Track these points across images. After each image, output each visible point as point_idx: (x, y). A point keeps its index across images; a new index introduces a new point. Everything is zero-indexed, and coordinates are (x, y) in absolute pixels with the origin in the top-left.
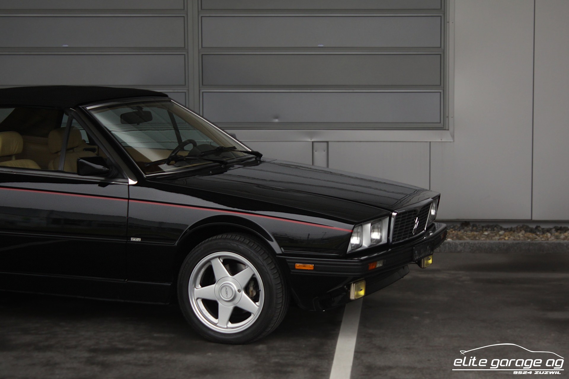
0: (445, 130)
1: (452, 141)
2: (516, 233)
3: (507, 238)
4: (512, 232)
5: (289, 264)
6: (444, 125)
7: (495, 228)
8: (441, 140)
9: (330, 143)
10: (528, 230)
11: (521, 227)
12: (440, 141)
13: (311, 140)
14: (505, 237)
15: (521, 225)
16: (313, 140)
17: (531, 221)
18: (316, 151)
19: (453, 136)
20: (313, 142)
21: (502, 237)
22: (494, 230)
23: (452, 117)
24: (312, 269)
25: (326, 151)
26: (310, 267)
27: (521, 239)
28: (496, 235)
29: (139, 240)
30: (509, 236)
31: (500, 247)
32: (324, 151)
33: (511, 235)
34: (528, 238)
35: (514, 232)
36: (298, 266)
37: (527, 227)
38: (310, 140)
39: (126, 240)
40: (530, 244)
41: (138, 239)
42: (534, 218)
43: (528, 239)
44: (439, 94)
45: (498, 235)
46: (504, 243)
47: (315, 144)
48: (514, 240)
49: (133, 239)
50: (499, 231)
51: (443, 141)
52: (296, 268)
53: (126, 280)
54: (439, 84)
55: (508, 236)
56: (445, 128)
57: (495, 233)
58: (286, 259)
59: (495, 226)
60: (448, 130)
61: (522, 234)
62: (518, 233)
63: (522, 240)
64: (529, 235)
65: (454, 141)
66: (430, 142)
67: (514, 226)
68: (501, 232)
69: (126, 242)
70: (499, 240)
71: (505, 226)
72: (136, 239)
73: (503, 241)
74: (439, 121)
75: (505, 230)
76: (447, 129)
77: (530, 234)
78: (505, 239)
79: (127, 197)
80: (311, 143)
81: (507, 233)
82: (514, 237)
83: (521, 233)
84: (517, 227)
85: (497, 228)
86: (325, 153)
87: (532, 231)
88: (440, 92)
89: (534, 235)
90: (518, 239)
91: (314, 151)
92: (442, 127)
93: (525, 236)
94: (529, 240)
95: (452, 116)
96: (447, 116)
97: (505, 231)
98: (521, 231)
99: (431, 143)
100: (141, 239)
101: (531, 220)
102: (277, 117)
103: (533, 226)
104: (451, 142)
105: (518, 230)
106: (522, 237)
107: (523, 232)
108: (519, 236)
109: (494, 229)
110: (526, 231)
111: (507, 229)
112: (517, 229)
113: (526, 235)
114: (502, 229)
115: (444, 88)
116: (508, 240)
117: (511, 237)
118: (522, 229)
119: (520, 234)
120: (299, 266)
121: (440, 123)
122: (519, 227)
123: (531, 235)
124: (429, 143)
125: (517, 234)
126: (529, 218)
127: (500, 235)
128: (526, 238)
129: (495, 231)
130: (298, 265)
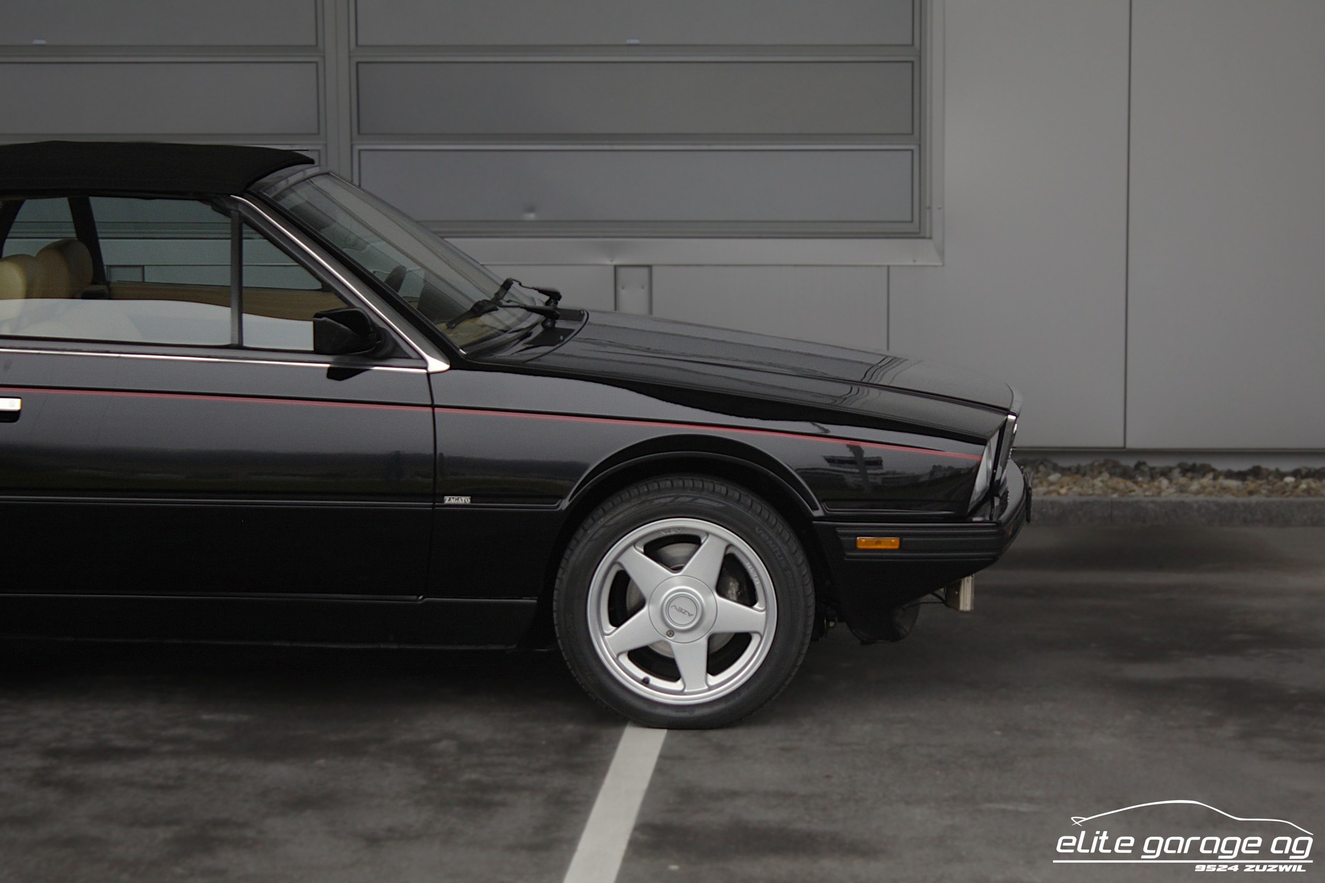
0: (924, 238)
1: (940, 264)
2: (1087, 478)
3: (1063, 491)
4: (1078, 476)
5: (842, 538)
6: (920, 228)
7: (1041, 468)
8: (915, 261)
9: (655, 269)
10: (1118, 471)
11: (1101, 465)
12: (911, 263)
13: (612, 261)
14: (1062, 487)
15: (1101, 460)
16: (615, 262)
17: (1125, 452)
18: (623, 288)
19: (941, 253)
20: (616, 267)
21: (1052, 488)
22: (1038, 472)
23: (940, 208)
24: (896, 547)
25: (647, 288)
26: (892, 543)
27: (1098, 492)
28: (1041, 483)
29: (465, 500)
30: (1071, 486)
31: (1044, 510)
32: (643, 288)
33: (1075, 483)
34: (1115, 490)
35: (1084, 475)
36: (863, 542)
37: (1116, 465)
38: (608, 262)
39: (432, 504)
40: (1113, 504)
41: (463, 498)
42: (1131, 444)
43: (1114, 493)
44: (909, 154)
45: (1045, 484)
46: (1053, 503)
47: (621, 271)
48: (1081, 494)
49: (449, 500)
50: (1049, 475)
51: (918, 263)
52: (860, 547)
53: (421, 597)
54: (910, 131)
55: (1068, 485)
56: (922, 235)
57: (1038, 478)
58: (837, 529)
59: (1042, 463)
60: (930, 238)
61: (1102, 481)
62: (1093, 478)
63: (1099, 495)
64: (1119, 483)
65: (943, 265)
66: (888, 267)
67: (1084, 462)
68: (1054, 477)
69: (433, 507)
70: (1045, 494)
71: (1064, 463)
72: (458, 499)
73: (1054, 497)
74: (909, 218)
75: (1064, 471)
76: (928, 235)
77: (1120, 480)
78: (1059, 494)
79: (430, 403)
80: (612, 268)
81: (1066, 479)
82: (1082, 487)
83: (1100, 479)
84: (1092, 465)
85: (1046, 467)
86: (643, 293)
87: (1126, 474)
88: (912, 151)
89: (1130, 484)
90: (1090, 492)
91: (619, 288)
92: (917, 230)
93: (1108, 487)
94: (1115, 496)
95: (940, 206)
96: (928, 205)
97: (1063, 475)
98: (1100, 473)
99: (891, 268)
100: (471, 499)
101: (1124, 447)
102: (531, 210)
103: (1131, 463)
104: (936, 266)
105: (1094, 471)
106: (1101, 488)
107: (1106, 476)
108: (1093, 486)
109: (1037, 468)
110: (1112, 474)
111: (1069, 469)
112: (1092, 470)
113: (1110, 483)
114: (1056, 468)
115: (920, 140)
116: (1066, 494)
117: (1075, 489)
118: (1103, 469)
119: (1098, 482)
120: (866, 542)
121: (912, 221)
122: (1096, 464)
123: (1121, 483)
124: (886, 268)
125: (1091, 482)
126: (1120, 444)
127: (1051, 484)
128: (1110, 491)
129: (1040, 475)
130: (864, 540)
